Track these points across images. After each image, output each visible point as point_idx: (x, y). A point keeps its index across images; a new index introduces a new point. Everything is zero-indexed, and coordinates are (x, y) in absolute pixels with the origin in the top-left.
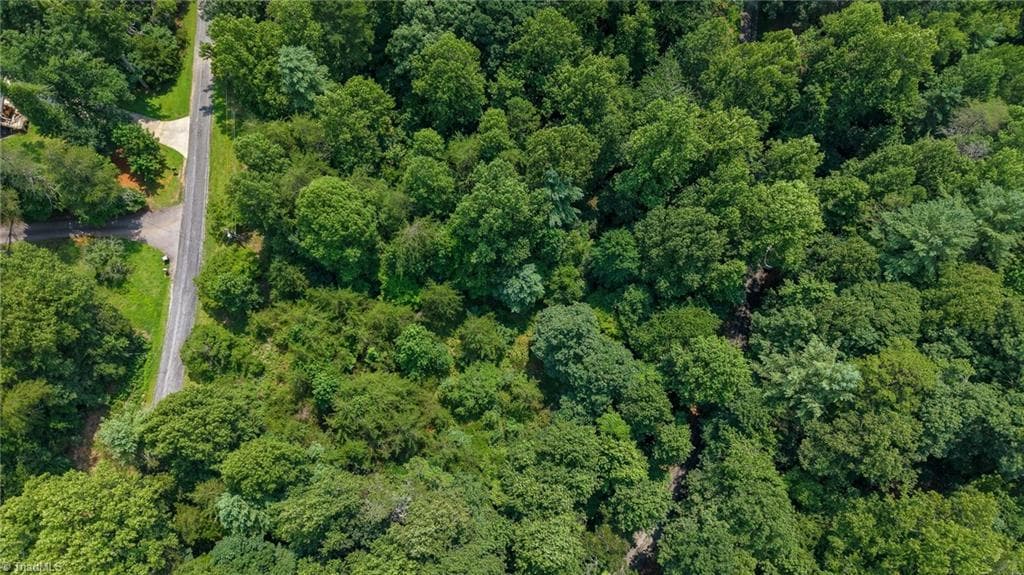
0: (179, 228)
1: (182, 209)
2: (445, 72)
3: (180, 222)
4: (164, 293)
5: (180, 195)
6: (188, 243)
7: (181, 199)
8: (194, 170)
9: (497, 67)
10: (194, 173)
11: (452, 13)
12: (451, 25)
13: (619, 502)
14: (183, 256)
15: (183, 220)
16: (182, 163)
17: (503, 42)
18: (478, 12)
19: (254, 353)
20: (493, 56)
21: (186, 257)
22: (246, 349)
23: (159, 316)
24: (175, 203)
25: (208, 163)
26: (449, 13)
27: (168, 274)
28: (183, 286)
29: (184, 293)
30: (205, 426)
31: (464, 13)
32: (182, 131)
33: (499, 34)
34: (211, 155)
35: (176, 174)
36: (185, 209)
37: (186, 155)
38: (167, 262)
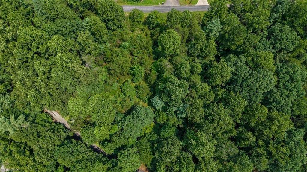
0: (173, 6)
1: (178, 6)
2: (217, 69)
3: (175, 5)
4: (154, 4)
5: (183, 5)
6: (169, 8)
7: (182, 5)
8: (192, 8)
9: (226, 89)
10: (190, 8)
11: (241, 71)
12: (237, 71)
13: (89, 128)
14: (165, 8)
15: (175, 6)
16: (194, 4)
17: (234, 90)
18: (242, 79)
19: (137, 29)
20: (229, 87)
21: (164, 8)
22: (138, 26)
23: (147, 4)
24: (180, 4)
25: (194, 11)
26: (240, 70)
27: (159, 4)
28: (156, 8)
29: (153, 9)
30: (106, 11)
31: (241, 75)
32: (204, 3)
33: (236, 88)
34: (196, 12)
35: (190, 3)
36: (178, 7)
37: (196, 5)
38: (163, 4)
